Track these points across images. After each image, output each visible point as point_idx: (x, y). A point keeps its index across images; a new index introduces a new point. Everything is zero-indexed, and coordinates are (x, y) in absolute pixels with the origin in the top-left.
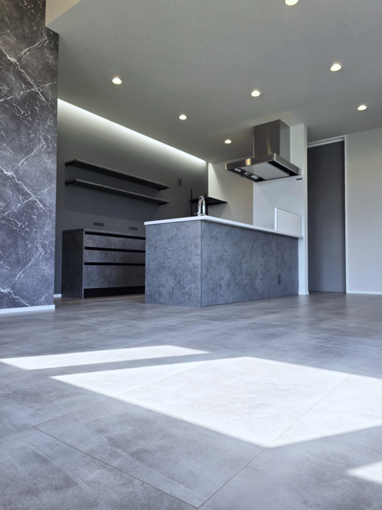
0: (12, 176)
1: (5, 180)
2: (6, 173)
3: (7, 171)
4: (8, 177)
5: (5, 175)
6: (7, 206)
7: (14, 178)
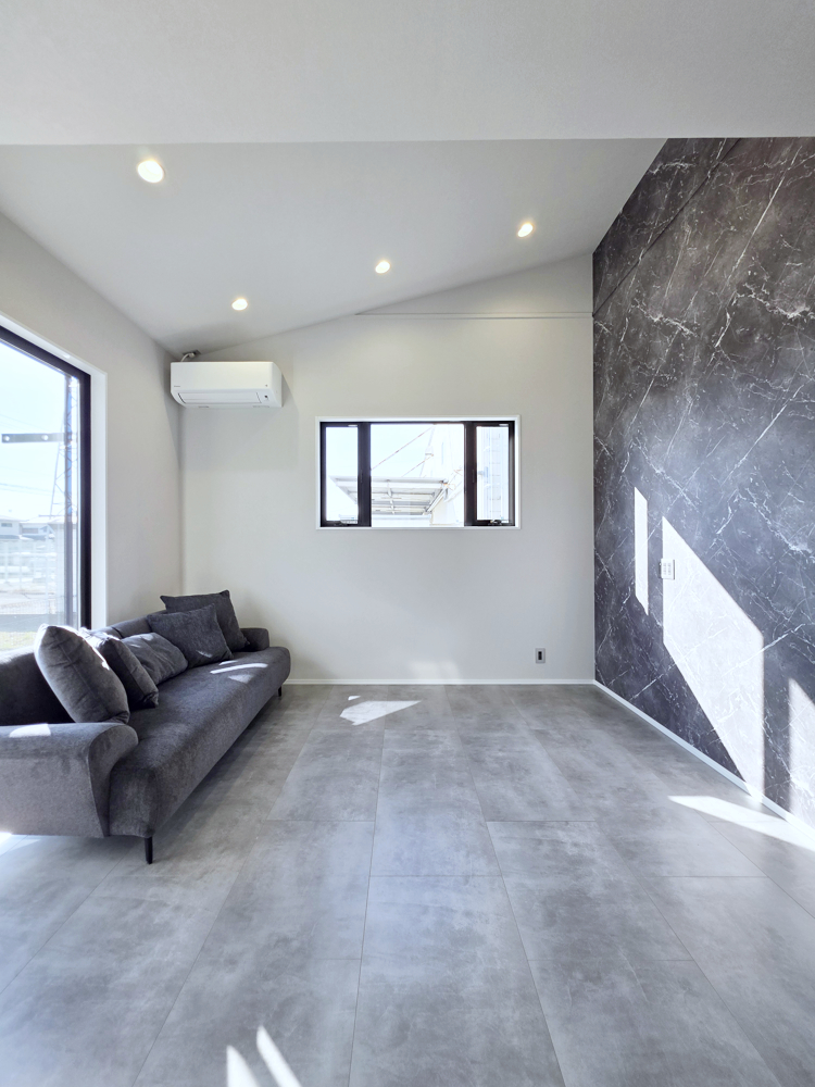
0: (805, 552)
1: (793, 562)
2: (793, 548)
3: (796, 544)
4: (798, 555)
5: (792, 552)
6: (798, 616)
7: (808, 555)
